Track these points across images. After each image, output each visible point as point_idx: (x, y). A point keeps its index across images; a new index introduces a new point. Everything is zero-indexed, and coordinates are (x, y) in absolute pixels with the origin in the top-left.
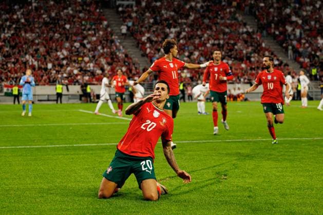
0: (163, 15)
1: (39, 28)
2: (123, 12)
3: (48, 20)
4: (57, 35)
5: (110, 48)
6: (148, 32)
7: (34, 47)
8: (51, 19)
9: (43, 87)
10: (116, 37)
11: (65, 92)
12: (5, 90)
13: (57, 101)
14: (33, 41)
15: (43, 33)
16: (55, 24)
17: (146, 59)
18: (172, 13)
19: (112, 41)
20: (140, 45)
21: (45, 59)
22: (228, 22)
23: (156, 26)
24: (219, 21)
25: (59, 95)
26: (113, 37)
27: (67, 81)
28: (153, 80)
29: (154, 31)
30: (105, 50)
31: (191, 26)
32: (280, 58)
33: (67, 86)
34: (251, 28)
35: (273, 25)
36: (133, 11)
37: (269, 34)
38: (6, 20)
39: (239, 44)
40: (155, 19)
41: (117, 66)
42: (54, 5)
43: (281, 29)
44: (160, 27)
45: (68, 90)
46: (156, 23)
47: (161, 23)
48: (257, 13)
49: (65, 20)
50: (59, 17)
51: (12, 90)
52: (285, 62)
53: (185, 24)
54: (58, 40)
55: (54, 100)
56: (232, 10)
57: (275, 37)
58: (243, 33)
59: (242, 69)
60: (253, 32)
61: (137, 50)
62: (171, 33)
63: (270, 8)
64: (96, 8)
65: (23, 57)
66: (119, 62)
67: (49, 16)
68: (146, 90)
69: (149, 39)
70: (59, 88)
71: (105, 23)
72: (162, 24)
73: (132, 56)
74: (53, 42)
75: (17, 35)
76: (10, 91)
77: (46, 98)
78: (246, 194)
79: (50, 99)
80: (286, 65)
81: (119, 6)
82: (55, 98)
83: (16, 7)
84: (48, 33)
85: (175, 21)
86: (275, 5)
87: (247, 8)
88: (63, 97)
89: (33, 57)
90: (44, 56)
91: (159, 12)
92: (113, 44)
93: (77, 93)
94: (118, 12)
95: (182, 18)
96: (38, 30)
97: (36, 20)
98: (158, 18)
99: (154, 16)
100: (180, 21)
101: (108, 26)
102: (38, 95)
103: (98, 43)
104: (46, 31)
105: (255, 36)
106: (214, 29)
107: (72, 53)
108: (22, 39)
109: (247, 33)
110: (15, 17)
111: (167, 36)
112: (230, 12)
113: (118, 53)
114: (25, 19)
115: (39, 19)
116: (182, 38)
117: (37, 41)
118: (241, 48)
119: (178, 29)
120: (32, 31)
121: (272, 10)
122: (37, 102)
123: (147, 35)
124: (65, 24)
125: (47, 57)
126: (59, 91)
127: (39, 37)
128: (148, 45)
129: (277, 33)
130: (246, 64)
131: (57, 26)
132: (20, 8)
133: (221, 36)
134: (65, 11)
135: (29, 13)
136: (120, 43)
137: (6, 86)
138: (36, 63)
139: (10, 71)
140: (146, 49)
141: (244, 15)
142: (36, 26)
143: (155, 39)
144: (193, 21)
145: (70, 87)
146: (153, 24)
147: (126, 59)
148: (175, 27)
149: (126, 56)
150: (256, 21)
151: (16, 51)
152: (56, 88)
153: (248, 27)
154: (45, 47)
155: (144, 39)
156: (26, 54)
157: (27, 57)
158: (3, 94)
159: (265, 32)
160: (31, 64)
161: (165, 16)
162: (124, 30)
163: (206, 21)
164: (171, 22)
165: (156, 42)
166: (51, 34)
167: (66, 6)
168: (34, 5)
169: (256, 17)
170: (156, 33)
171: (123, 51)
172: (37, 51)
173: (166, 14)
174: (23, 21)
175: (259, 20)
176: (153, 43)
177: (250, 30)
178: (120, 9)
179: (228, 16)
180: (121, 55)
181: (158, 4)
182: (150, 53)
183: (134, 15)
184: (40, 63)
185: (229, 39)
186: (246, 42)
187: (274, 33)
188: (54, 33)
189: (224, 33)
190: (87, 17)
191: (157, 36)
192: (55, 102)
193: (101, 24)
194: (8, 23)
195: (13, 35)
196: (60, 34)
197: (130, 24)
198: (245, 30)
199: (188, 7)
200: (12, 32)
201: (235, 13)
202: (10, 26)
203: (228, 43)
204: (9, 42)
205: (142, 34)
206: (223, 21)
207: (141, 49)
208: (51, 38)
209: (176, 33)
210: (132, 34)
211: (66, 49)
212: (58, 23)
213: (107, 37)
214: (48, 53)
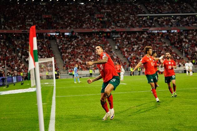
1: (82, 47)
3: (86, 44)
4: (89, 50)
5: (111, 55)
6: (126, 47)
7: (80, 55)
8: (87, 44)
9: (84, 71)
10: (113, 50)
11: (93, 73)
13: (90, 76)
14: (80, 53)
15: (84, 49)
16: (88, 46)
17: (125, 58)
18: (135, 40)
19: (111, 52)
20: (123, 53)
21: (85, 60)
22: (158, 42)
24: (154, 42)
25: (91, 74)
26: (112, 50)
27: (94, 68)
28: (128, 67)
31: (143, 44)
32: (180, 56)
33: (94, 70)
34: (167, 44)
35: (176, 43)
36: (119, 39)
37: (175, 47)
38: (69, 45)
39: (163, 51)
40: (128, 42)
42: (88, 38)
43: (180, 44)
45: (94, 72)
46: (129, 44)
48: (170, 38)
49: (92, 44)
50: (90, 43)
51: (72, 73)
53: (140, 43)
54: (90, 52)
55: (89, 76)
56: (160, 37)
57: (177, 48)
58: (164, 47)
60: (168, 46)
61: (121, 55)
62: (135, 47)
63: (175, 36)
64: (105, 39)
65: (76, 59)
66: (114, 60)
68: (125, 71)
69: (126, 50)
70: (91, 71)
71: (109, 44)
72: (131, 44)
73: (120, 57)
74: (88, 53)
77: (86, 75)
79: (87, 75)
80: (182, 59)
81: (114, 37)
82: (89, 75)
83: (73, 39)
84: (86, 49)
85: (137, 43)
86: (177, 35)
87: (166, 37)
88: (93, 75)
89: (80, 59)
90: (84, 58)
91: (130, 39)
92: (112, 53)
93: (98, 73)
95: (139, 42)
96: (82, 48)
97: (81, 44)
98: (130, 42)
99: (128, 41)
100: (138, 43)
101: (110, 46)
102: (83, 74)
104: (85, 49)
105: (169, 48)
106: (152, 45)
107: (95, 57)
108: (75, 52)
109: (166, 46)
110: (72, 43)
111: (133, 49)
113: (114, 56)
114: (77, 44)
115: (82, 44)
116: (140, 50)
117: (81, 53)
119: (138, 46)
120: (80, 49)
122: (82, 77)
124: (92, 45)
125: (86, 59)
126: (91, 72)
127: (82, 51)
132: (75, 40)
133: (155, 48)
134: (92, 40)
135: (78, 41)
136: (115, 52)
137: (70, 71)
138: (81, 62)
139: (71, 65)
140: (125, 55)
141: (165, 39)
143: (128, 50)
144: (144, 42)
145: (95, 71)
146: (128, 44)
147: (117, 59)
148: (136, 45)
149: (117, 57)
150: (170, 41)
151: (73, 57)
152: (90, 72)
154: (85, 55)
155: (124, 50)
156: (77, 58)
158: (69, 74)
159: (173, 46)
160: (79, 62)
161: (132, 41)
162: (116, 47)
163: (149, 42)
164: (135, 43)
165: (129, 51)
166: (87, 49)
167: (92, 38)
168: (80, 38)
170: (129, 48)
171: (116, 55)
172: (81, 56)
174: (76, 45)
176: (128, 52)
178: (114, 39)
179: (158, 40)
181: (130, 36)
182: (127, 56)
183: (120, 41)
184: (83, 62)
185: (159, 49)
186: (165, 50)
187: (177, 46)
188: (88, 49)
189: (157, 47)
190: (101, 42)
191: (129, 49)
192: (89, 77)
193: (107, 45)
196: (91, 49)
197: (118, 45)
199: (141, 37)
200: (72, 49)
201: (161, 39)
202: (71, 47)
203: (158, 51)
204: (70, 53)
205: (123, 48)
206: (156, 42)
207: (123, 55)
208: (87, 51)
209: (137, 47)
210: (120, 48)
211: (93, 56)
212: (90, 45)
213: (109, 50)
214: (86, 57)
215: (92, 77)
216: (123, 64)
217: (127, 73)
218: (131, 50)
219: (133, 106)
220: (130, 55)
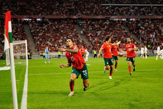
0: (95, 27)
2: (81, 26)
3: (55, 29)
4: (58, 34)
5: (77, 39)
6: (90, 33)
7: (50, 39)
8: (56, 29)
9: (54, 53)
10: (79, 35)
11: (61, 55)
12: (40, 54)
13: (59, 57)
15: (53, 34)
16: (57, 30)
17: (90, 42)
18: (99, 26)
19: (78, 36)
20: (88, 37)
21: (54, 43)
22: (118, 29)
23: (93, 31)
24: (115, 29)
25: (59, 56)
26: (78, 35)
28: (92, 50)
29: (92, 33)
30: (75, 39)
31: (105, 30)
32: (137, 42)
34: (127, 31)
35: (134, 30)
36: (85, 26)
37: (133, 33)
38: (40, 29)
39: (122, 37)
40: (93, 28)
41: (79, 45)
42: (57, 24)
43: (137, 31)
44: (95, 31)
45: (62, 54)
46: (93, 29)
47: (95, 29)
48: (129, 26)
49: (61, 29)
50: (59, 28)
51: (43, 54)
52: (139, 43)
53: (103, 30)
54: (59, 36)
56: (120, 25)
57: (135, 34)
58: (124, 33)
59: (124, 46)
60: (127, 32)
61: (86, 39)
62: (99, 33)
63: (133, 24)
64: (72, 25)
65: (46, 42)
66: (80, 43)
67: (56, 28)
68: (90, 53)
70: (59, 53)
71: (75, 30)
73: (85, 41)
74: (57, 37)
75: (44, 34)
76: (42, 54)
77: (55, 57)
78: (126, 90)
79: (56, 57)
80: (139, 44)
81: (80, 24)
82: (58, 57)
83: (44, 25)
84: (55, 33)
85: (100, 29)
86: (135, 23)
87: (125, 24)
88: (61, 56)
89: (50, 42)
91: (94, 26)
92: (78, 37)
94: (80, 26)
95: (102, 28)
96: (51, 33)
97: (51, 29)
98: (94, 28)
99: (92, 27)
100: (101, 29)
101: (76, 31)
102: (52, 56)
103: (73, 37)
104: (54, 33)
105: (128, 34)
106: (114, 31)
107: (64, 40)
108: (46, 36)
109: (125, 33)
110: (43, 28)
111: (97, 34)
112: (119, 26)
113: (80, 41)
114: (47, 29)
115: (52, 28)
116: (102, 35)
117: (51, 37)
118: (123, 38)
120: (50, 33)
121: (134, 24)
122: (51, 58)
123: (90, 34)
124: (61, 30)
125: (55, 42)
126: (59, 54)
127: (52, 35)
128: (90, 37)
129: (136, 33)
130: (125, 44)
131: (58, 31)
132: (45, 25)
133: (116, 34)
134: (61, 26)
135: (48, 26)
136: (80, 37)
137: (41, 53)
138: (51, 44)
139: (42, 47)
140: (90, 39)
141: (124, 26)
142: (51, 31)
143: (93, 35)
144: (106, 29)
147: (83, 43)
148: (100, 31)
149: (83, 41)
150: (128, 28)
151: (44, 40)
152: (58, 53)
153: (125, 31)
154: (54, 38)
155: (89, 35)
156: (47, 41)
157: (48, 42)
158: (40, 55)
159: (131, 33)
160: (49, 44)
162: (82, 32)
163: (111, 29)
164: (98, 29)
165: (93, 36)
166: (56, 34)
167: (61, 24)
168: (50, 24)
169: (128, 27)
170: (93, 33)
171: (82, 40)
172: (51, 40)
173: (96, 26)
174: (46, 29)
175: (129, 28)
177: (126, 32)
178: (80, 25)
179: (118, 27)
180: (81, 41)
181: (94, 23)
182: (91, 40)
183: (85, 27)
184: (52, 44)
185: (119, 35)
186: (125, 36)
187: (135, 33)
188: (57, 33)
189: (117, 33)
190: (69, 28)
191: (93, 34)
192: (58, 58)
193: (74, 30)
194: (41, 30)
195: (43, 34)
196: (60, 34)
197: (84, 30)
198: (124, 32)
199: (104, 24)
200: (43, 33)
201: (121, 26)
202: (42, 31)
203: (118, 36)
204: (42, 37)
205: (88, 33)
206: (117, 29)
207: (88, 39)
208: (56, 35)
209: (100, 33)
210: (85, 33)
211: (62, 39)
212: (58, 30)
213: (76, 35)
214: (55, 41)
215: (61, 58)
216: (88, 47)
217: (91, 55)
218: (95, 35)
219: (96, 84)
220: (94, 39)
